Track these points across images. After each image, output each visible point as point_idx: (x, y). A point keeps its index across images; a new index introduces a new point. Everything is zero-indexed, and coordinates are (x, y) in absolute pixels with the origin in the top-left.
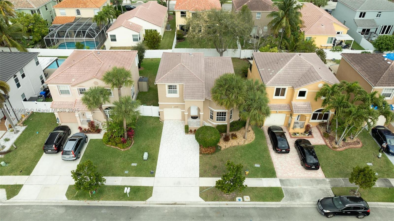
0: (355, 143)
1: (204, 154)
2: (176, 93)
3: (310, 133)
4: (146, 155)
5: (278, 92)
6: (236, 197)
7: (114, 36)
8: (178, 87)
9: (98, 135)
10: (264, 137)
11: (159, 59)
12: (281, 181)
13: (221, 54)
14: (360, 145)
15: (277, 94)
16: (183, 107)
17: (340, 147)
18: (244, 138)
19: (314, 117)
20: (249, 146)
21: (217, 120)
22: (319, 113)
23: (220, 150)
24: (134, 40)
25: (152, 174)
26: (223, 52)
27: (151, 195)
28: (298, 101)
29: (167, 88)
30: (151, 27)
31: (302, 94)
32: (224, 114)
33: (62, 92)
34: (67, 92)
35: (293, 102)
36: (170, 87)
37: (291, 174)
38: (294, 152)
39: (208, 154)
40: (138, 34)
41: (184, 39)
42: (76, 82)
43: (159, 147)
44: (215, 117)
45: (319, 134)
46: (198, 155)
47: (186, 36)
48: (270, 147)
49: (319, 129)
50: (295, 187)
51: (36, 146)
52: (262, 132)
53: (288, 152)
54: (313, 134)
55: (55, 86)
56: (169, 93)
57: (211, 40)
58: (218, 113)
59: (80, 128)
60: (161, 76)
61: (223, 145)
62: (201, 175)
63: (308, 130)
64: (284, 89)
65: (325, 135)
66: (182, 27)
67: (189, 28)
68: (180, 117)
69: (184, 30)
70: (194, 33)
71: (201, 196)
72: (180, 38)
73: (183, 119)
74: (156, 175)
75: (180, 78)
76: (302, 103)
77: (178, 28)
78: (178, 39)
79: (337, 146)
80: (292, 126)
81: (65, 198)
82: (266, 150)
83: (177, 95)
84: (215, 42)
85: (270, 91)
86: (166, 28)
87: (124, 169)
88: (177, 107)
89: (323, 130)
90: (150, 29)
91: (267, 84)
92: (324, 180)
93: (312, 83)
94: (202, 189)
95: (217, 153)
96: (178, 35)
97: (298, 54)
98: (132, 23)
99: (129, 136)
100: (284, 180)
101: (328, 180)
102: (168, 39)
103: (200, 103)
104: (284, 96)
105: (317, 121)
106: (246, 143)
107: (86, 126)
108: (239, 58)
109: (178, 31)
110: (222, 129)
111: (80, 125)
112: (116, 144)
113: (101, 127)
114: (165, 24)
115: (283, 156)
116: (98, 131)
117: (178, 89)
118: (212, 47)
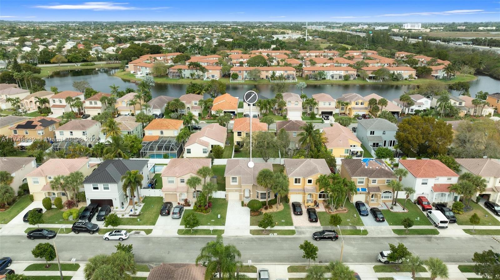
0: (343, 210)
1: (253, 216)
2: (236, 182)
3: (318, 206)
4: (219, 216)
5: (297, 181)
6: (269, 234)
7: (190, 150)
8: (237, 178)
9: (189, 207)
10: (289, 208)
11: (225, 165)
12: (295, 227)
13: (266, 161)
14: (346, 212)
15: (296, 182)
16: (240, 191)
17: (334, 212)
18: (277, 208)
19: (320, 196)
20: (280, 212)
21: (261, 198)
22: (322, 194)
23: (262, 214)
24: (204, 152)
25: (224, 225)
26: (267, 160)
27: (224, 233)
28: (309, 186)
29: (231, 178)
30: (215, 143)
31: (310, 181)
32: (265, 194)
33: (170, 182)
34: (173, 182)
35: (306, 187)
36: (233, 178)
37: (301, 225)
38: (305, 215)
39: (255, 216)
40: (206, 148)
41: (240, 151)
42: (179, 176)
43: (226, 213)
44: (260, 196)
45: (323, 206)
46: (249, 216)
47: (242, 149)
48: (292, 213)
49: (323, 204)
50: (302, 230)
51: (154, 213)
52: (289, 205)
53: (302, 214)
54: (320, 206)
55: (166, 178)
56: (232, 182)
57: (258, 152)
58: (261, 193)
59: (179, 203)
60: (228, 172)
61: (264, 211)
62: (251, 225)
63: (316, 203)
64: (299, 179)
65: (327, 207)
66: (238, 143)
67: (244, 144)
68: (238, 198)
69: (240, 145)
70: (247, 147)
71: (250, 233)
72: (237, 151)
73: (241, 198)
74: (226, 225)
75: (239, 173)
76: (311, 187)
77: (235, 144)
78: (235, 151)
79: (332, 212)
80: (306, 202)
81: (177, 234)
82: (290, 214)
83: (237, 184)
84: (261, 153)
85: (292, 180)
86: (226, 143)
87: (208, 222)
88: (236, 191)
89: (326, 204)
90: (215, 144)
91: (289, 176)
92: (320, 227)
93: (314, 175)
94: (251, 231)
95: (260, 216)
96: (235, 149)
97: (309, 159)
98: (203, 141)
99: (209, 206)
100: (298, 227)
101: (322, 227)
102: (228, 151)
103: (250, 187)
104: (300, 183)
105: (322, 199)
106: (278, 211)
107: (183, 203)
108: (280, 165)
109: (236, 146)
110: (264, 204)
111: (178, 202)
112: (202, 210)
113: (190, 204)
114: (225, 140)
115: (299, 217)
116: (189, 205)
117: (237, 180)
118: (260, 157)
